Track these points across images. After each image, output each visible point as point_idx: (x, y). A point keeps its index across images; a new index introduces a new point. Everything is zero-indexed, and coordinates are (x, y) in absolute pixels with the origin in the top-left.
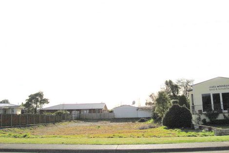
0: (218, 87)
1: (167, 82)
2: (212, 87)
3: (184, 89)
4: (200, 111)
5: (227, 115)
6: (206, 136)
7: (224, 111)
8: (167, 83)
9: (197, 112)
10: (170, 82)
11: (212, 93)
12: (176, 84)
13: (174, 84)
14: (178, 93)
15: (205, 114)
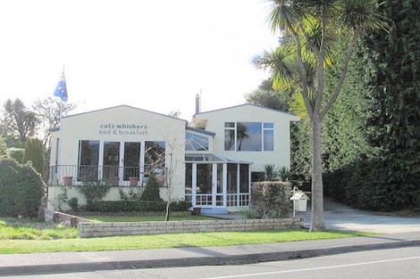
0: (119, 127)
1: (9, 102)
2: (106, 127)
3: (48, 125)
4: (69, 180)
5: (126, 191)
6: (55, 237)
7: (122, 182)
8: (9, 107)
9: (61, 181)
10: (19, 104)
11: (103, 139)
12: (31, 110)
13: (25, 110)
14: (31, 134)
15: (79, 187)
